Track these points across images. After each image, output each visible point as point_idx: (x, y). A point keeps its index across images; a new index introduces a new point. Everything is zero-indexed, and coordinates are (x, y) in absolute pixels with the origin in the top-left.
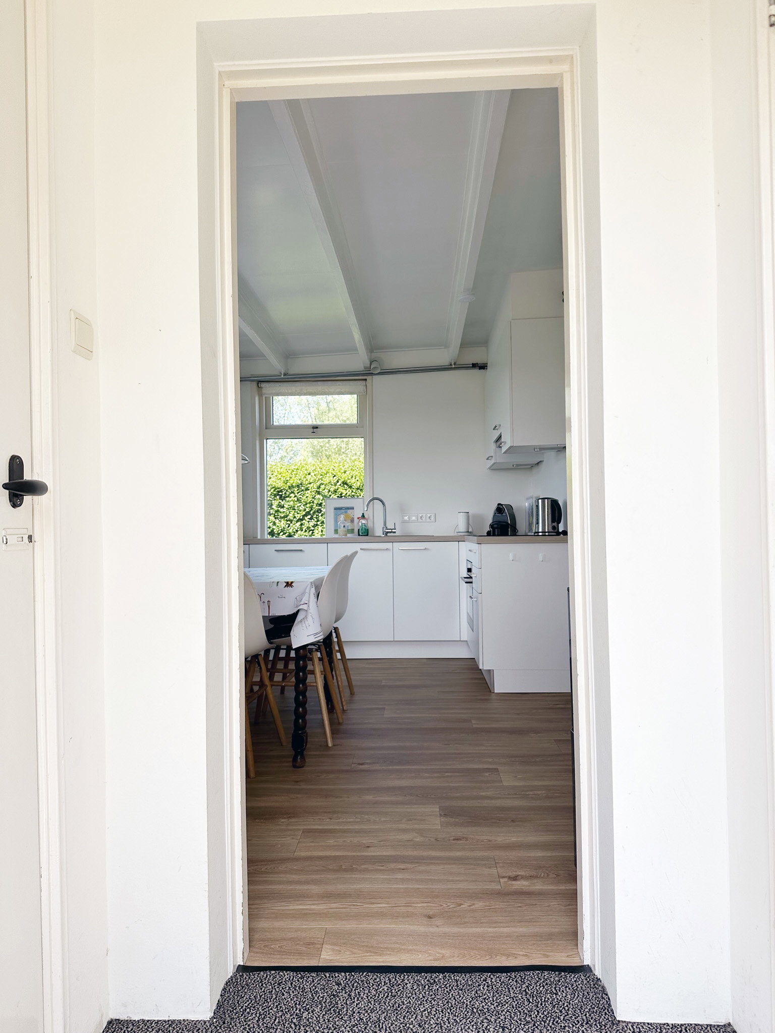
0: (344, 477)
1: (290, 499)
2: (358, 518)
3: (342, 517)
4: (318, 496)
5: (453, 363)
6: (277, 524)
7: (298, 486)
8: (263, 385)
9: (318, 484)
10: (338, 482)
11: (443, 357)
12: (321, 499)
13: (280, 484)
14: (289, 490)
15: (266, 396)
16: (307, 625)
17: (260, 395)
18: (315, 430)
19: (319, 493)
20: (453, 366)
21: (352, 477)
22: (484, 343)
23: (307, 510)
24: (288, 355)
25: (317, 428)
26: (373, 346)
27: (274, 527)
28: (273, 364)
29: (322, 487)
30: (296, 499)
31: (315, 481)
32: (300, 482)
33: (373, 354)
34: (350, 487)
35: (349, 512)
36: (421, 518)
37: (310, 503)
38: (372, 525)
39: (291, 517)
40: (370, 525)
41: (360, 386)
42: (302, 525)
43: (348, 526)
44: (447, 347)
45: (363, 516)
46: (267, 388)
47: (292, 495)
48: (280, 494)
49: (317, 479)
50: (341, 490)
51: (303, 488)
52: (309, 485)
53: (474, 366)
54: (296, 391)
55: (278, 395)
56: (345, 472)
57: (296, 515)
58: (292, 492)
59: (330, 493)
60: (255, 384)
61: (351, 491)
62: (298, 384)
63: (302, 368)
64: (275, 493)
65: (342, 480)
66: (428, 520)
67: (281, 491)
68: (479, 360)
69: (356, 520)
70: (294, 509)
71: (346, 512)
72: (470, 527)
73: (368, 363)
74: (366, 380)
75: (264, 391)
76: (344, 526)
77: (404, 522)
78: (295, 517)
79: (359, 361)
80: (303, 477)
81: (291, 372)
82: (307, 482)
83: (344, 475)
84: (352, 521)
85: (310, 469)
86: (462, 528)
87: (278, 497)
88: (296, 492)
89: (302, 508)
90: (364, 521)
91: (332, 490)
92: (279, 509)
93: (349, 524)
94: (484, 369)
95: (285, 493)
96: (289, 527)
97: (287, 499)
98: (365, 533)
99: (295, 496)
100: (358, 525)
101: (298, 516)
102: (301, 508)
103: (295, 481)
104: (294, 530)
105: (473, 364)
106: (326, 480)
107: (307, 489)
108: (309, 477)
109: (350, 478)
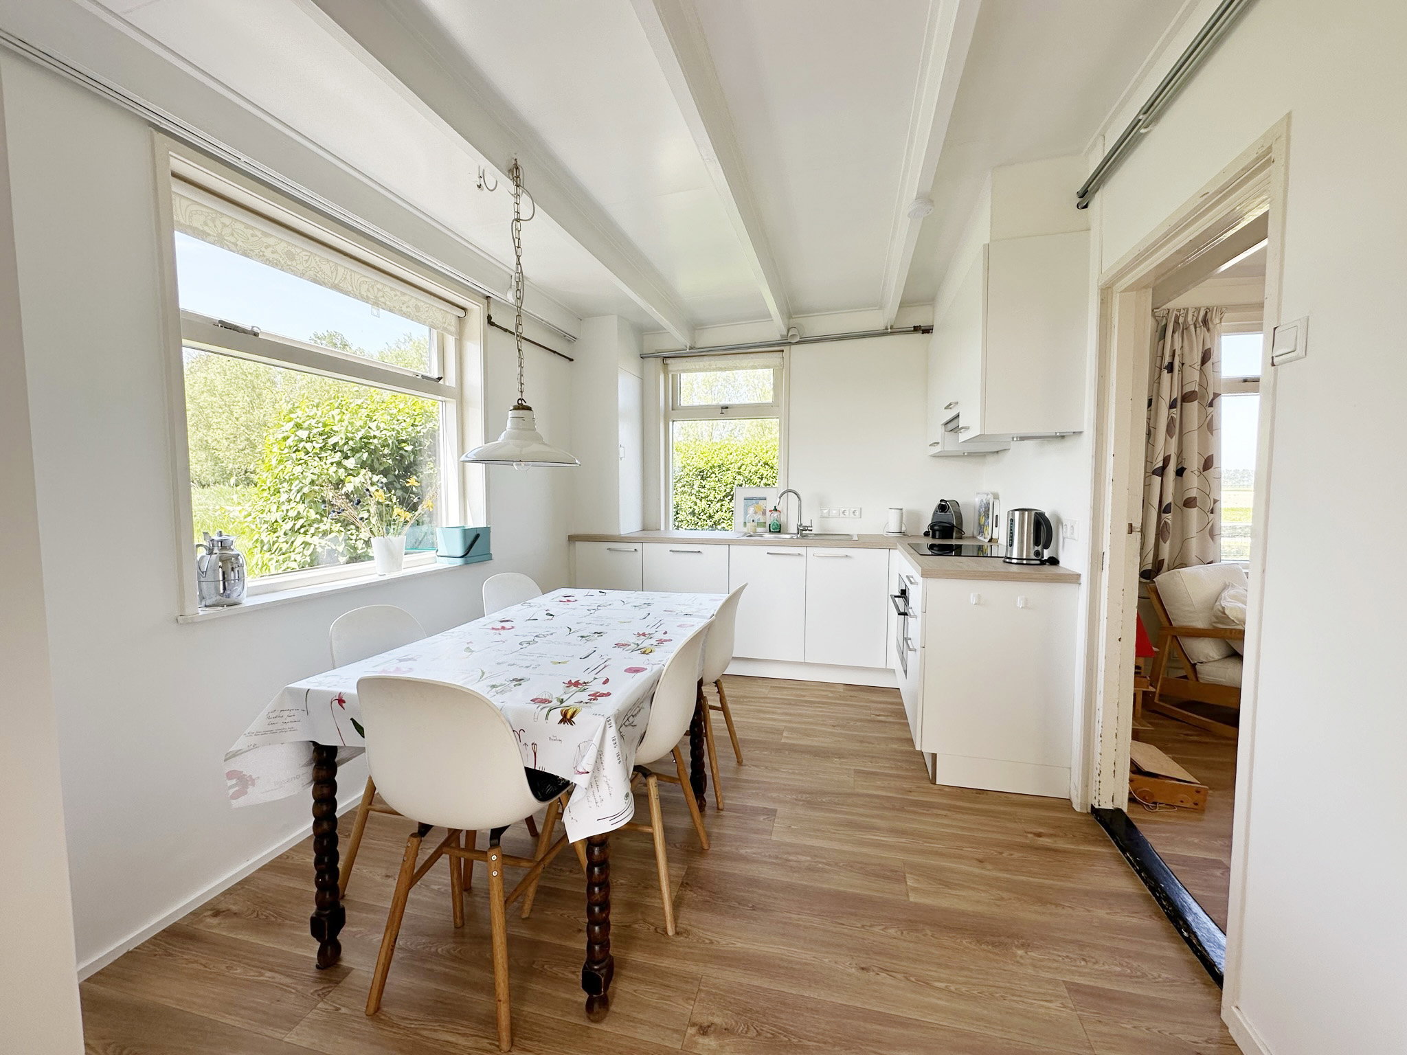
0: (766, 457)
1: (712, 480)
2: (770, 511)
3: (751, 510)
4: (738, 477)
5: (889, 327)
6: (698, 504)
7: (719, 467)
8: (669, 361)
9: (739, 464)
10: (759, 462)
11: (877, 321)
12: (742, 480)
13: (702, 465)
14: (710, 470)
15: (672, 373)
16: (598, 800)
17: (666, 373)
18: (724, 411)
19: (739, 473)
20: (889, 330)
21: (774, 457)
22: (931, 301)
23: (728, 490)
24: (695, 326)
25: (727, 408)
26: (792, 311)
27: (695, 507)
28: (677, 339)
29: (744, 467)
30: (717, 479)
31: (736, 462)
32: (721, 462)
33: (791, 320)
34: (772, 468)
35: (761, 502)
36: (843, 512)
37: (730, 483)
38: (786, 520)
39: (711, 497)
40: (783, 519)
41: (775, 359)
42: (722, 505)
43: (759, 519)
44: (881, 307)
45: (775, 510)
46: (674, 365)
47: (713, 475)
48: (702, 474)
49: (738, 460)
50: (763, 471)
51: (724, 469)
52: (730, 466)
53: (916, 329)
54: (704, 366)
55: (684, 371)
56: (767, 452)
57: (716, 496)
58: (713, 473)
59: (751, 474)
60: (660, 360)
61: (772, 472)
62: (706, 358)
63: (709, 338)
64: (696, 473)
65: (764, 461)
66: (852, 515)
67: (703, 471)
68: (923, 323)
69: (768, 513)
70: (715, 490)
71: (758, 504)
72: (903, 525)
73: (785, 333)
74: (783, 351)
75: (670, 368)
76: (753, 521)
77: (822, 517)
78: (715, 498)
79: (775, 328)
80: (724, 457)
81: (698, 346)
82: (728, 463)
83: (765, 455)
84: (764, 513)
85: (732, 450)
86: (894, 527)
87: (699, 477)
88: (717, 472)
89: (723, 489)
90: (776, 514)
91: (752, 471)
92: (700, 489)
93: (760, 516)
94: (928, 332)
95: (707, 474)
96: (709, 507)
97: (708, 479)
98: (778, 529)
99: (716, 477)
100: (770, 518)
101: (718, 497)
102: (721, 489)
103: (717, 462)
104: (715, 511)
105: (914, 327)
106: (747, 461)
107: (728, 470)
108: (730, 457)
109: (772, 458)
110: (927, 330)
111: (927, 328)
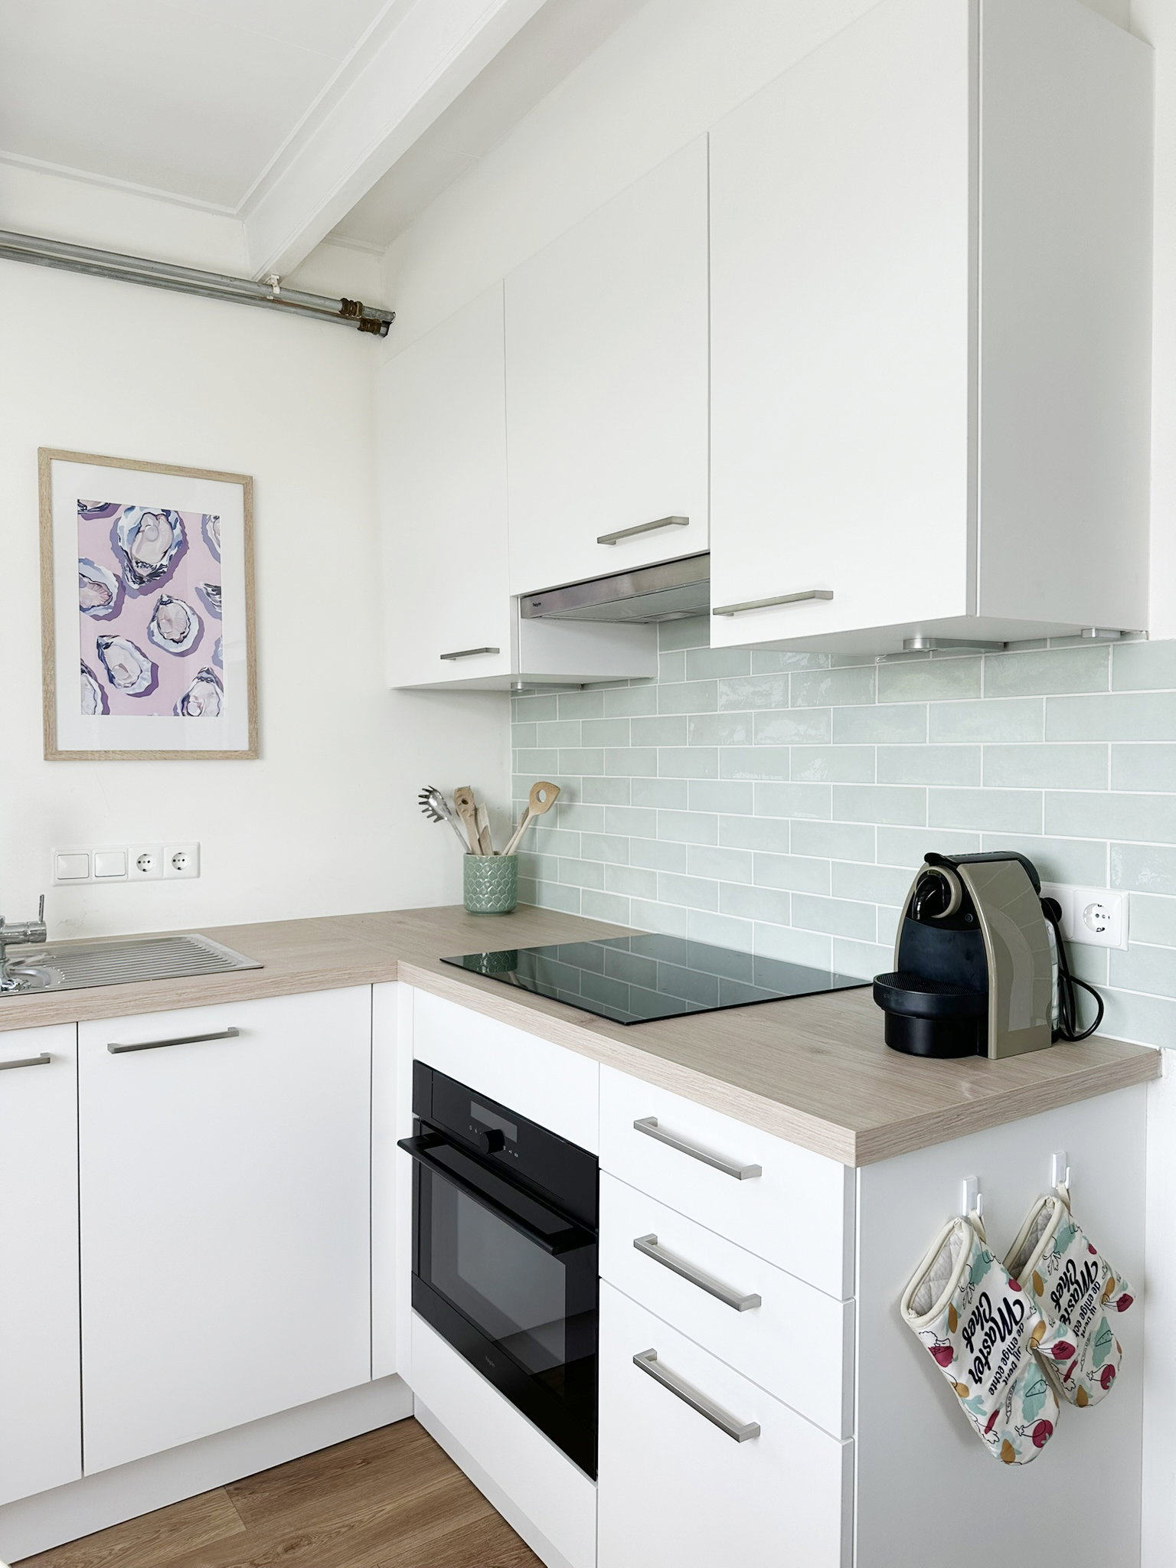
5: (274, 282)
36: (141, 863)
53: (350, 310)
77: (63, 883)
94: (376, 333)
105: (346, 303)
110: (376, 324)
111: (378, 317)
